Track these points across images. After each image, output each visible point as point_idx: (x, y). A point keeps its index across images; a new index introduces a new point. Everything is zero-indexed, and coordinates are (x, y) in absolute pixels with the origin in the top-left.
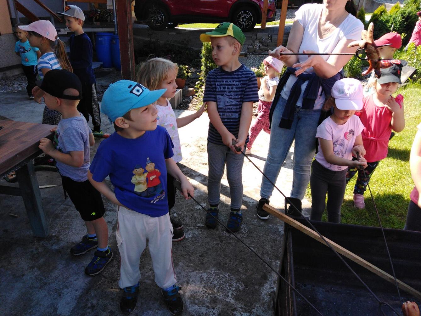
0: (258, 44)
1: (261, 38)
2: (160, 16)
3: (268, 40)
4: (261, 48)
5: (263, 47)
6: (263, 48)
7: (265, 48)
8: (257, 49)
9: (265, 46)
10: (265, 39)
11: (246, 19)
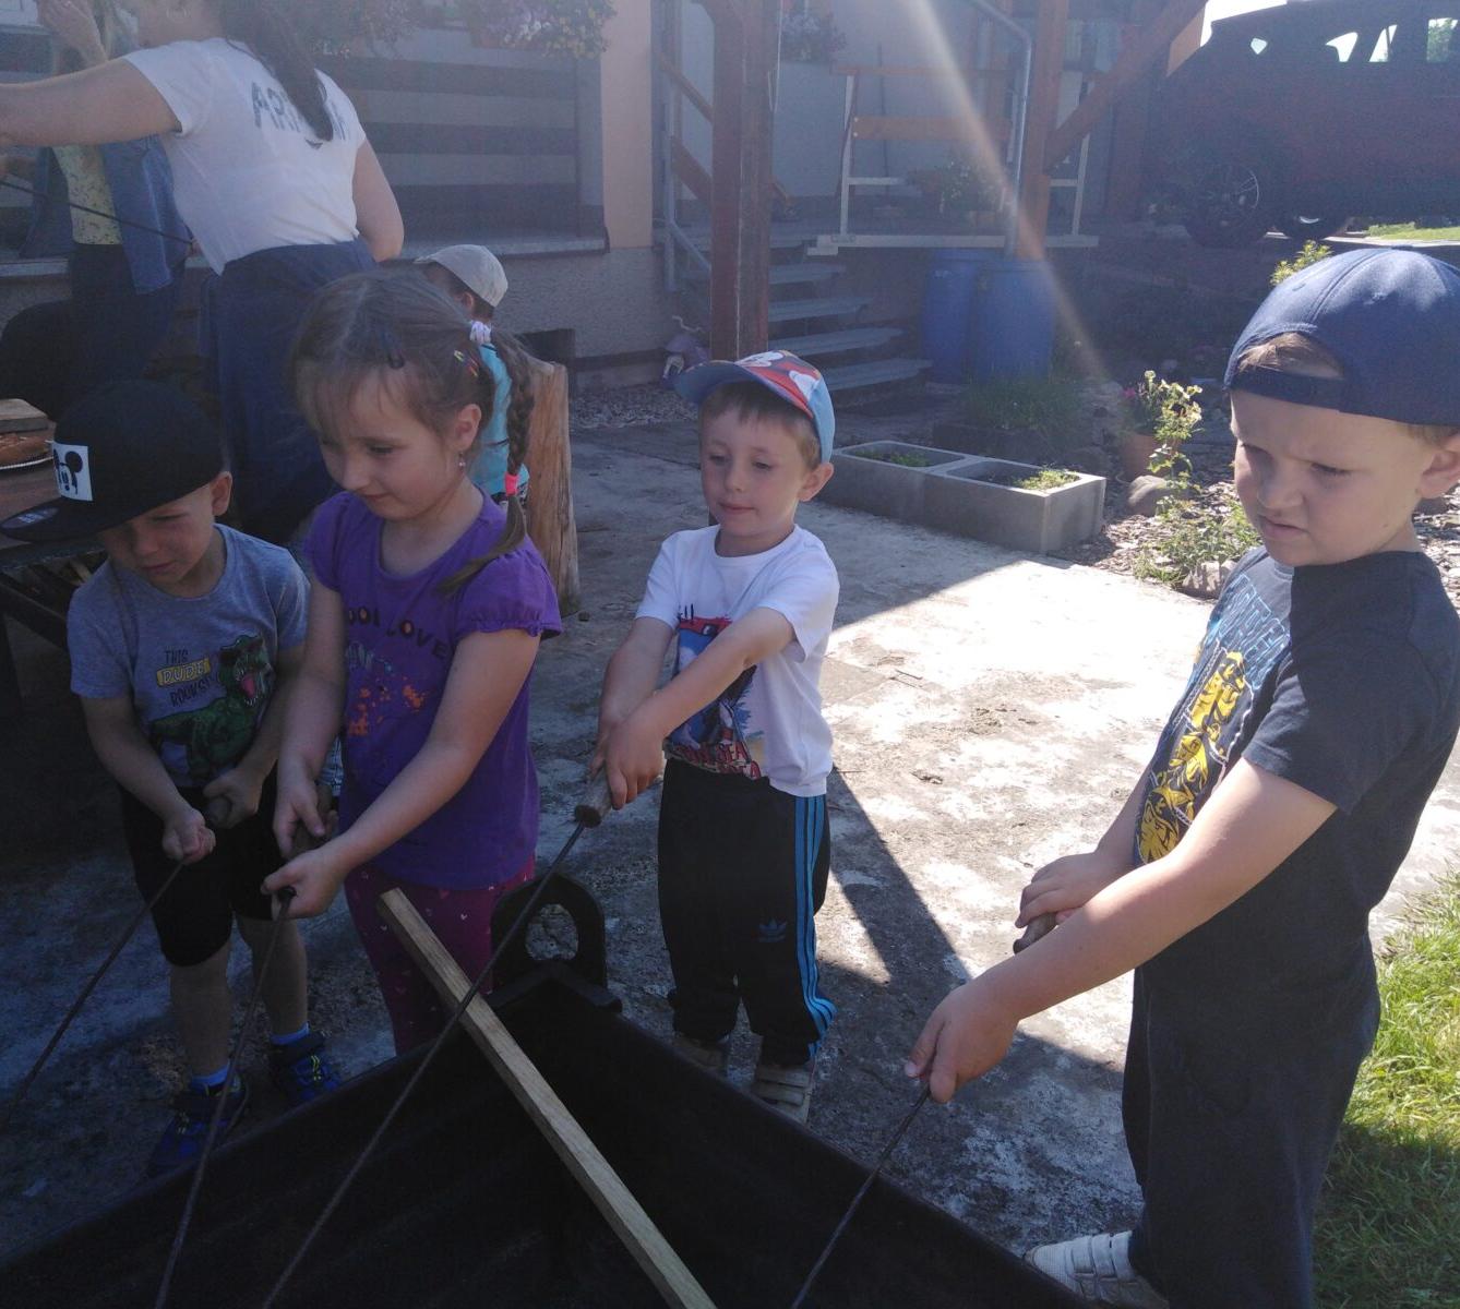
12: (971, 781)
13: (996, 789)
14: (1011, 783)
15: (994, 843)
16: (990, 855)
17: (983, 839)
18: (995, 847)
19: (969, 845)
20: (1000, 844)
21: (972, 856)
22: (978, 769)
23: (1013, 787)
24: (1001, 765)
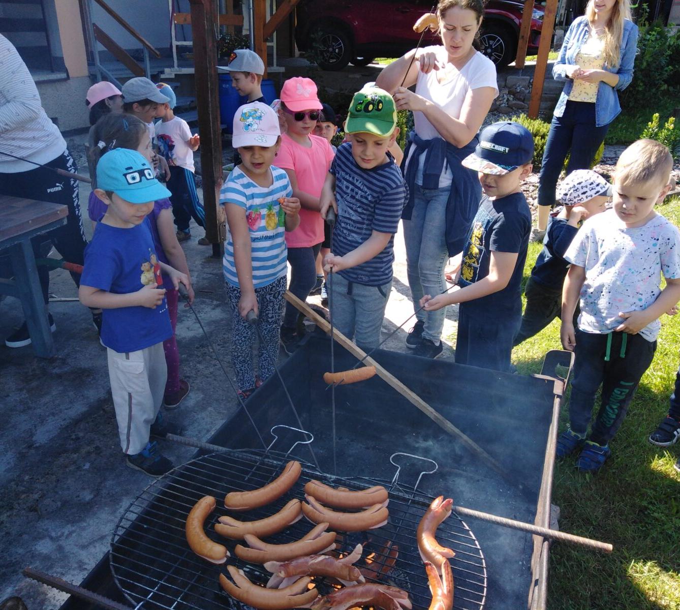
0: (505, 96)
1: (515, 85)
2: (338, 45)
3: (526, 89)
4: (510, 103)
5: (514, 102)
6: (515, 104)
7: (518, 104)
8: (503, 105)
9: (519, 99)
10: (521, 87)
11: (492, 49)
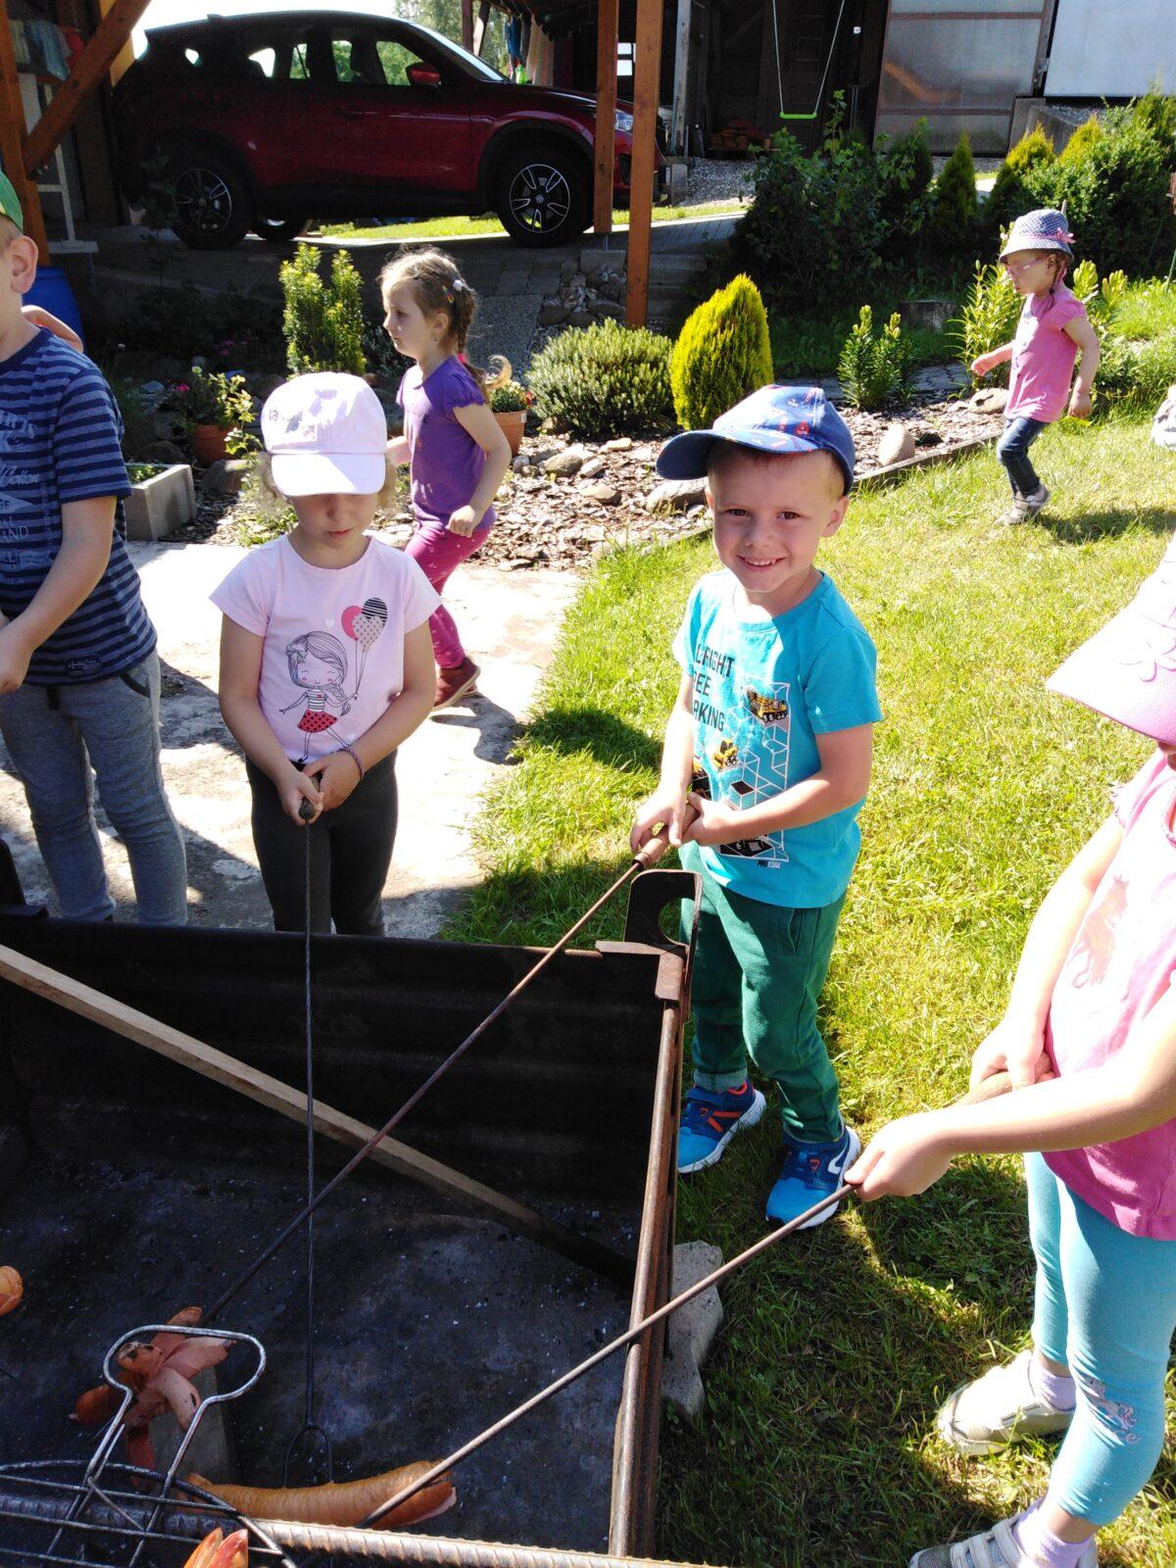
0: (581, 291)
1: (596, 268)
2: (218, 192)
3: (621, 276)
5: (600, 302)
9: (609, 297)
10: (610, 271)
11: (545, 195)
12: (176, 734)
13: (199, 735)
14: (210, 726)
15: (215, 773)
16: (217, 783)
17: (206, 773)
18: (217, 776)
19: (196, 781)
20: (221, 773)
21: (202, 788)
22: (178, 723)
23: (213, 729)
24: (196, 715)
